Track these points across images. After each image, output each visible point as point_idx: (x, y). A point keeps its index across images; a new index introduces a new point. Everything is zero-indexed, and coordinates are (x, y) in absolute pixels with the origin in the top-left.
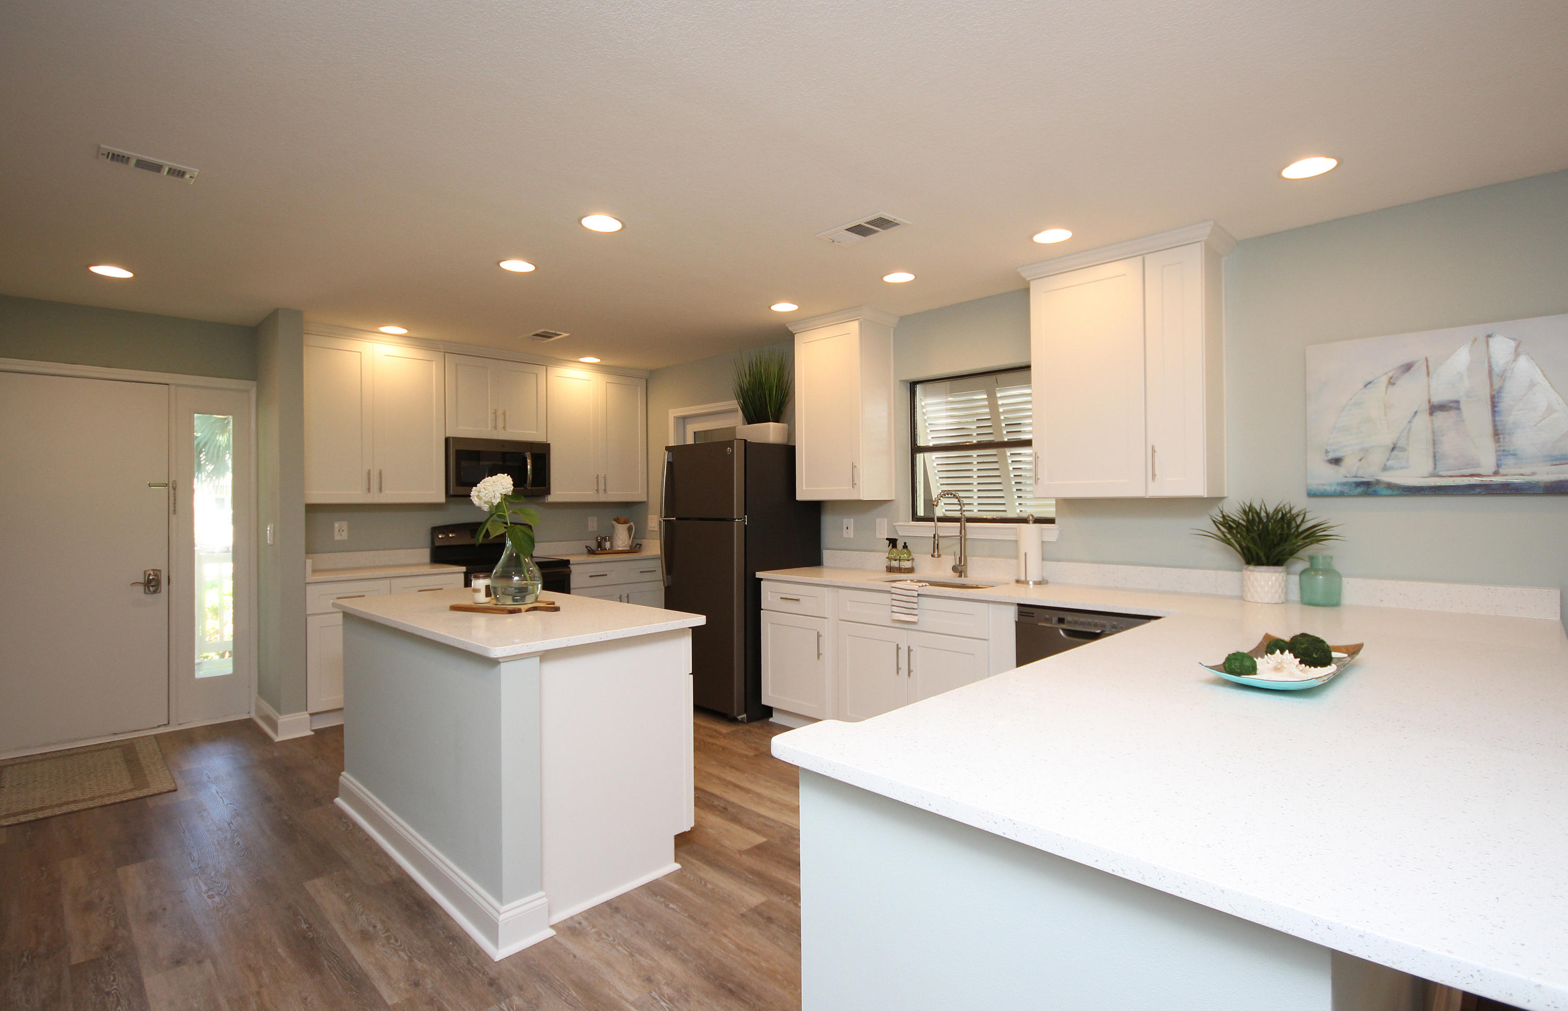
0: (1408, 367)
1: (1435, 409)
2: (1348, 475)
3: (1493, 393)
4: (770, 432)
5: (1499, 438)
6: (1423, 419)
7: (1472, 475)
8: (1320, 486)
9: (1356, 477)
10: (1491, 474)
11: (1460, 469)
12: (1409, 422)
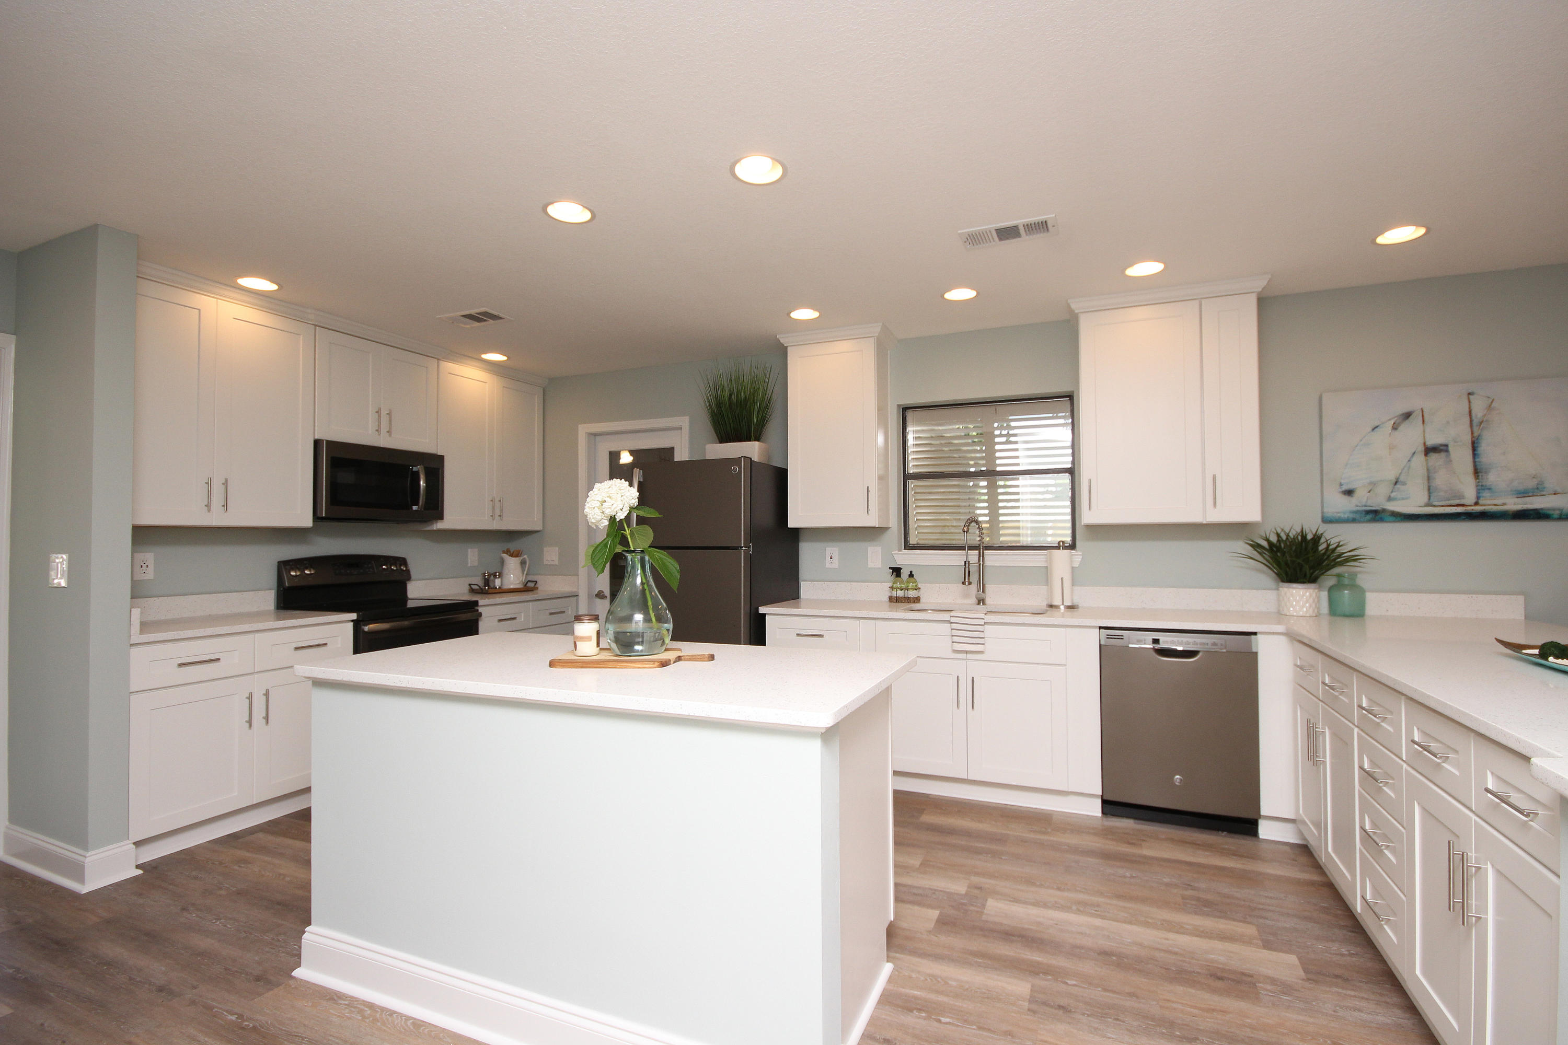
0: (1407, 416)
1: (1430, 450)
2: (1359, 505)
3: (1473, 439)
5: (1478, 476)
6: (1420, 459)
7: (1458, 505)
8: (1335, 514)
9: (1366, 506)
10: (1473, 504)
11: (1449, 500)
12: (1409, 461)
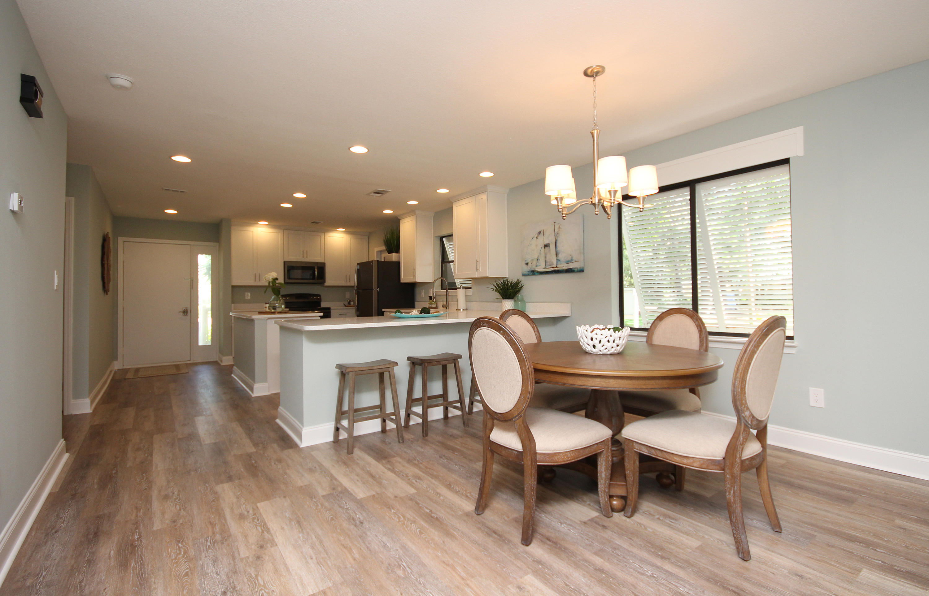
0: (540, 233)
1: (545, 246)
3: (555, 241)
4: (394, 257)
5: (557, 255)
6: (543, 250)
7: (552, 267)
8: (524, 272)
9: (531, 269)
10: (555, 267)
11: (550, 265)
12: (540, 250)
